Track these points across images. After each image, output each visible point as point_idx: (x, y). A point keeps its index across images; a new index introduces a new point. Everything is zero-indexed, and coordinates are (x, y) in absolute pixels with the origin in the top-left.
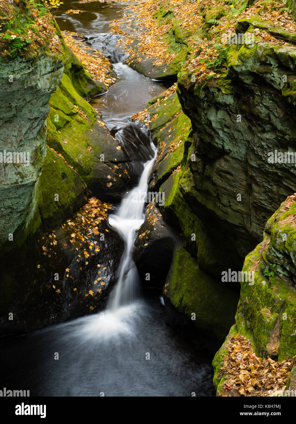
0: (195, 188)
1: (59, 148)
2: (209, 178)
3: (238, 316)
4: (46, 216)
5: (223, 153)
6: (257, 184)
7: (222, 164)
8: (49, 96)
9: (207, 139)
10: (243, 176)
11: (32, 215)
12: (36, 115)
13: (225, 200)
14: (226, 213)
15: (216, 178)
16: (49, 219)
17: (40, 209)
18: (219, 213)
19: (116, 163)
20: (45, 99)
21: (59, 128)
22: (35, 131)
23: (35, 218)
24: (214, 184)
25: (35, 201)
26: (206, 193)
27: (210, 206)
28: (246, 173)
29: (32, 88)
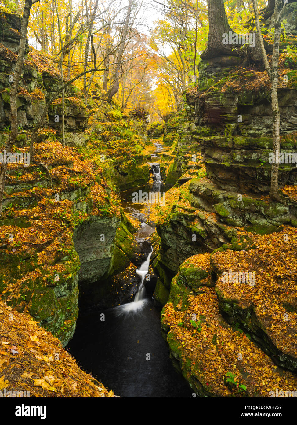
0: (162, 259)
1: (121, 248)
2: (166, 256)
3: (170, 297)
4: (115, 269)
5: (169, 247)
6: (180, 257)
7: (169, 251)
8: (116, 229)
9: (164, 243)
10: (176, 255)
11: (110, 269)
12: (111, 235)
13: (170, 263)
14: (171, 267)
15: (168, 256)
16: (117, 270)
17: (113, 267)
18: (169, 267)
19: (140, 253)
20: (114, 231)
21: (121, 242)
22: (111, 241)
23: (112, 270)
24: (167, 258)
25: (112, 264)
26: (165, 261)
27: (166, 265)
28: (177, 253)
29: (110, 227)
